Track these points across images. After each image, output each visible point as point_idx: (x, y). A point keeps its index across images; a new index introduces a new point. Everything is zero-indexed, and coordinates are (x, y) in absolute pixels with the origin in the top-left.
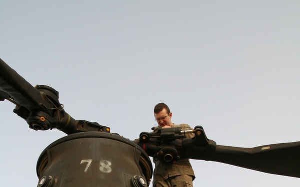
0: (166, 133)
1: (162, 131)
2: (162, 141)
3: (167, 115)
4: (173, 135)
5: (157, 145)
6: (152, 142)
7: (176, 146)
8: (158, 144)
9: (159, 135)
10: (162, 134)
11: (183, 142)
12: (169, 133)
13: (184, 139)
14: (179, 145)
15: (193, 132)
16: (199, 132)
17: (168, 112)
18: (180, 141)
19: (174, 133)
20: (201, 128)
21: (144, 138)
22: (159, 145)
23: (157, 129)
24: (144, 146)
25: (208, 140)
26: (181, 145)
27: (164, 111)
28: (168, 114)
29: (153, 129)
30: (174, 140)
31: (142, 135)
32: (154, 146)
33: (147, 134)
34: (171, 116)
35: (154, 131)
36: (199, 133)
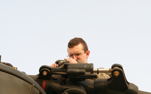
0: (74, 70)
1: (69, 66)
2: (68, 79)
3: (83, 52)
4: (83, 73)
5: (61, 85)
6: (55, 80)
7: (86, 87)
8: (63, 82)
9: (65, 72)
10: (69, 70)
11: (95, 83)
12: (78, 71)
13: (96, 79)
14: (90, 86)
15: (109, 72)
16: (117, 72)
17: (86, 49)
18: (91, 81)
19: (84, 71)
20: (121, 67)
21: (45, 73)
22: (64, 84)
23: (63, 63)
24: (44, 83)
25: (128, 83)
26: (93, 87)
27: (80, 46)
28: (85, 51)
29: (57, 63)
30: (84, 79)
31: (43, 69)
32: (57, 85)
33: (49, 68)
34: (88, 54)
35: (60, 65)
36: (117, 74)
